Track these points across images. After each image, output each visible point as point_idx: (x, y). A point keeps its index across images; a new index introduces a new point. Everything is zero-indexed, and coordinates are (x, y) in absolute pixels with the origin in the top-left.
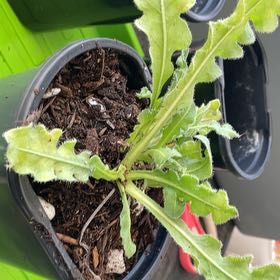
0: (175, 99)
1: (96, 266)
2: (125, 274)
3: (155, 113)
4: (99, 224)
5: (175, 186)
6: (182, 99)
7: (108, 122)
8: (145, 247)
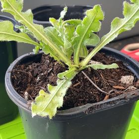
0: (38, 34)
1: (123, 88)
2: (135, 77)
3: (45, 45)
4: (100, 83)
5: (82, 38)
6: (38, 30)
7: (49, 72)
8: (124, 66)
